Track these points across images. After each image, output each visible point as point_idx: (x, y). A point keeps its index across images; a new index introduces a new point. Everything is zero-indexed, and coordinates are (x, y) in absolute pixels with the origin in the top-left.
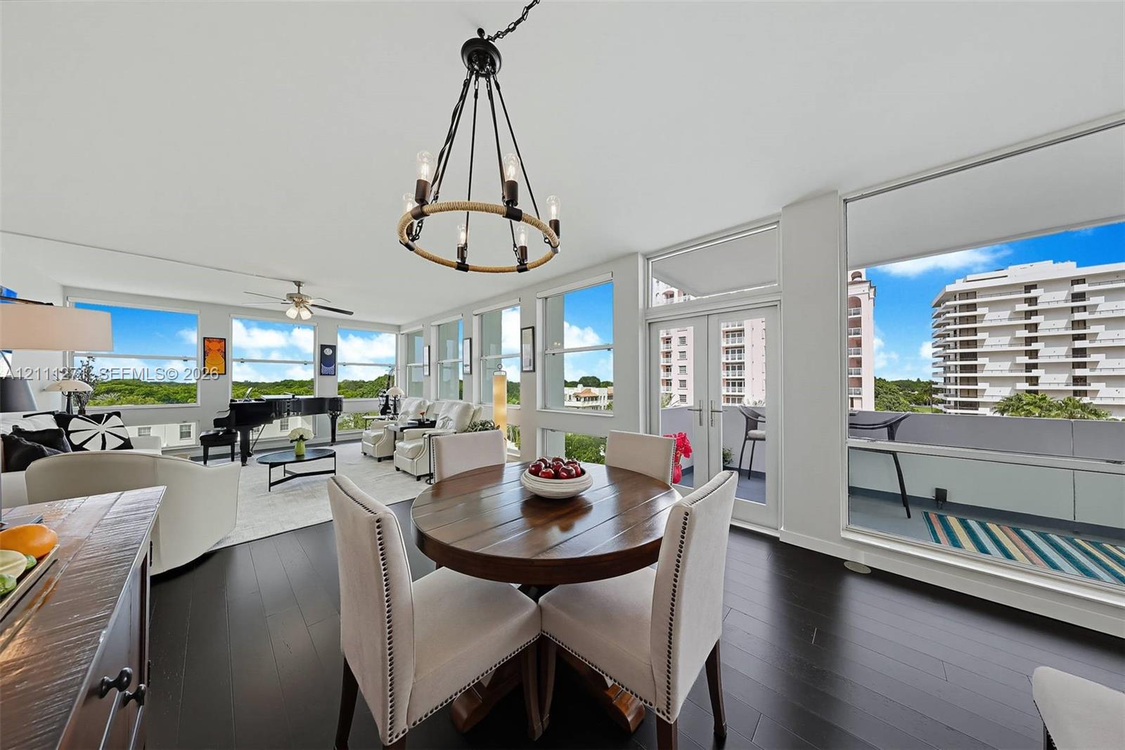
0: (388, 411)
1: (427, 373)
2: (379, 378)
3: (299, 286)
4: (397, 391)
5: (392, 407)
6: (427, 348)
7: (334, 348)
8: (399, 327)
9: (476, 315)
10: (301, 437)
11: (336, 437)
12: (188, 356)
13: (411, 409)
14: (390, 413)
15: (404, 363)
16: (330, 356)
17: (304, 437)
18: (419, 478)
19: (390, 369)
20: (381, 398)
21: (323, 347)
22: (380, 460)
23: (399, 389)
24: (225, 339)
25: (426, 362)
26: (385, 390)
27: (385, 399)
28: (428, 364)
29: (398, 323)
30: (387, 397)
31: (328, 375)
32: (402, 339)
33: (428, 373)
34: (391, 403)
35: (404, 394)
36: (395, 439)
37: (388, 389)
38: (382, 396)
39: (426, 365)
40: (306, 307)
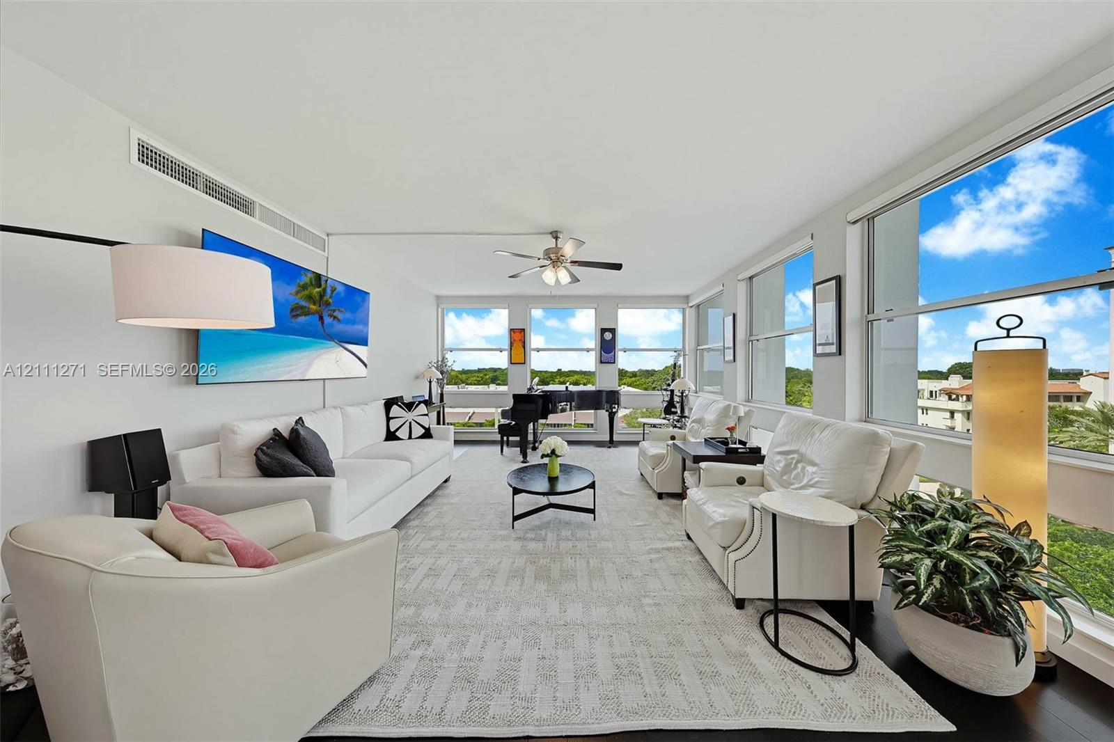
0: (673, 410)
1: (729, 357)
2: (666, 367)
3: (556, 238)
4: (685, 384)
5: (678, 405)
6: (731, 317)
7: (613, 331)
8: (687, 298)
9: (855, 222)
10: (553, 452)
11: (614, 436)
12: (503, 348)
13: (710, 417)
14: (676, 413)
15: (693, 345)
16: (609, 340)
17: (557, 452)
18: (740, 604)
19: (676, 354)
20: (664, 393)
21: (603, 331)
22: (660, 496)
23: (686, 382)
24: (524, 329)
25: (729, 343)
26: (670, 382)
27: (669, 393)
28: (731, 345)
29: (686, 292)
30: (672, 391)
31: (608, 363)
32: (691, 313)
33: (732, 358)
34: (676, 399)
35: (694, 388)
36: (684, 469)
37: (673, 381)
38: (666, 390)
39: (729, 348)
40: (564, 267)
